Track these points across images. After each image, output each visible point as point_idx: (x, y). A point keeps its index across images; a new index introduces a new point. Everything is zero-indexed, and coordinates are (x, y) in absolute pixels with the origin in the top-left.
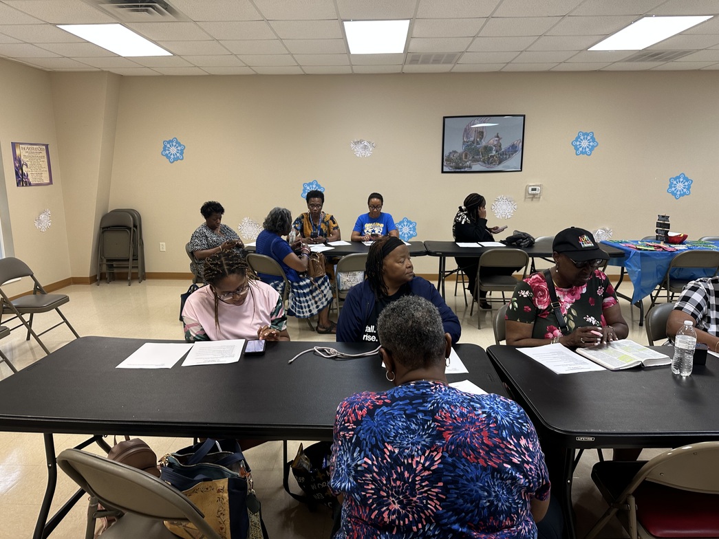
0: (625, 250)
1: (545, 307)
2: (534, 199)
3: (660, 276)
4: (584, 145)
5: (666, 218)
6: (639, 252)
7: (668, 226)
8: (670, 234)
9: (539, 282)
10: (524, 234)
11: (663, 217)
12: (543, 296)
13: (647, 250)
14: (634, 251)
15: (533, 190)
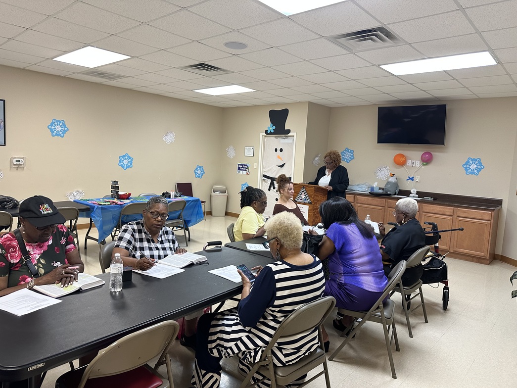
0: (91, 206)
1: (18, 261)
2: (19, 169)
3: (115, 222)
4: (58, 129)
5: (116, 182)
6: (100, 206)
7: (118, 188)
8: (120, 193)
9: (10, 240)
10: (9, 198)
11: (115, 182)
12: (15, 252)
13: (105, 205)
14: (96, 206)
15: (17, 161)
